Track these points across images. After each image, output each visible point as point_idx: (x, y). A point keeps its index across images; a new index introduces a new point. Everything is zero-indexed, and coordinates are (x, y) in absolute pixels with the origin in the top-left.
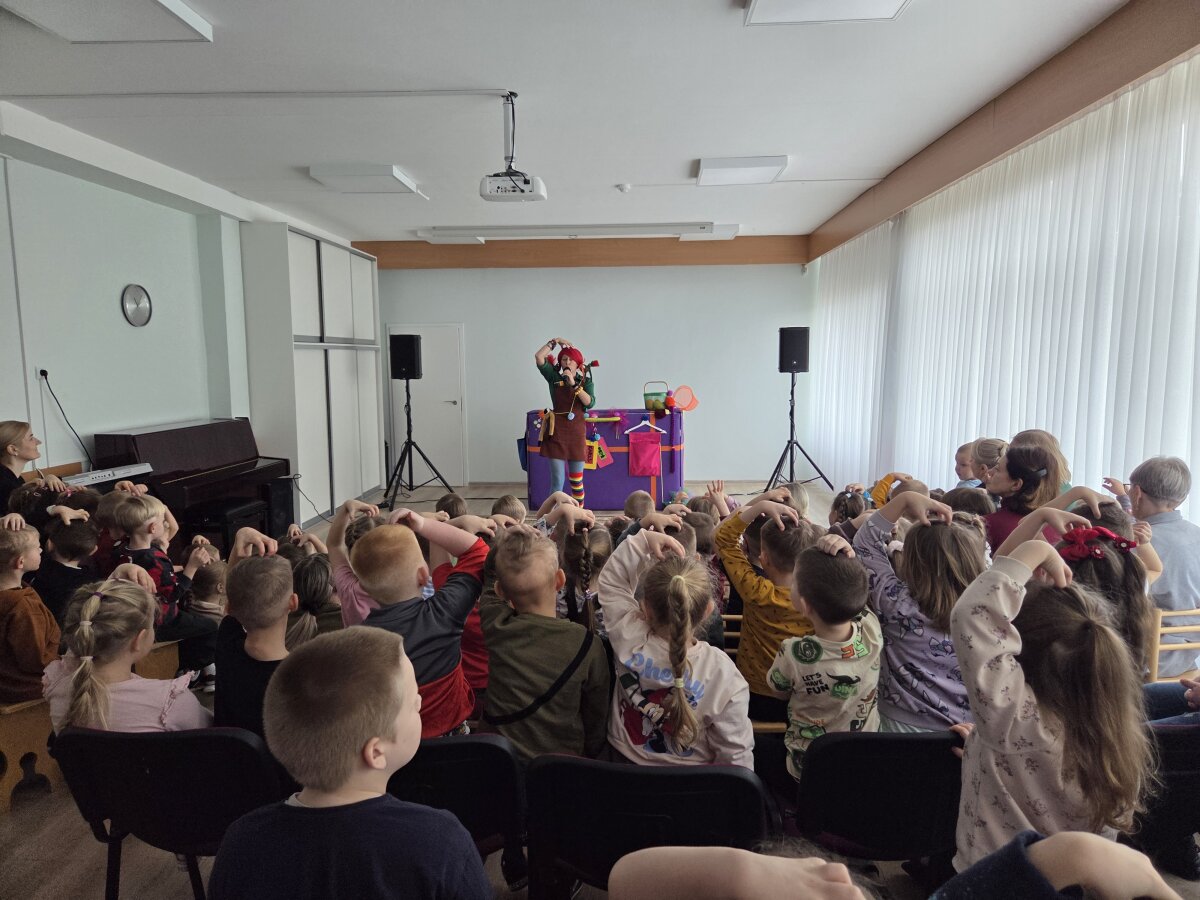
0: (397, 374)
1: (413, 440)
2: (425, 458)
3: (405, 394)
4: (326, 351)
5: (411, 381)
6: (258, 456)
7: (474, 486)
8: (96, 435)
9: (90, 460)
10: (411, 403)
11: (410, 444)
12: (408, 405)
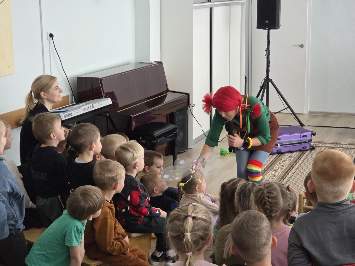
0: (261, 25)
1: (270, 77)
2: (278, 91)
3: (267, 40)
4: (211, 9)
5: (271, 31)
6: (167, 91)
7: (314, 114)
8: (77, 77)
9: (73, 95)
10: (270, 49)
11: (267, 80)
12: (268, 50)
